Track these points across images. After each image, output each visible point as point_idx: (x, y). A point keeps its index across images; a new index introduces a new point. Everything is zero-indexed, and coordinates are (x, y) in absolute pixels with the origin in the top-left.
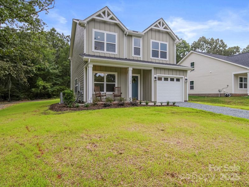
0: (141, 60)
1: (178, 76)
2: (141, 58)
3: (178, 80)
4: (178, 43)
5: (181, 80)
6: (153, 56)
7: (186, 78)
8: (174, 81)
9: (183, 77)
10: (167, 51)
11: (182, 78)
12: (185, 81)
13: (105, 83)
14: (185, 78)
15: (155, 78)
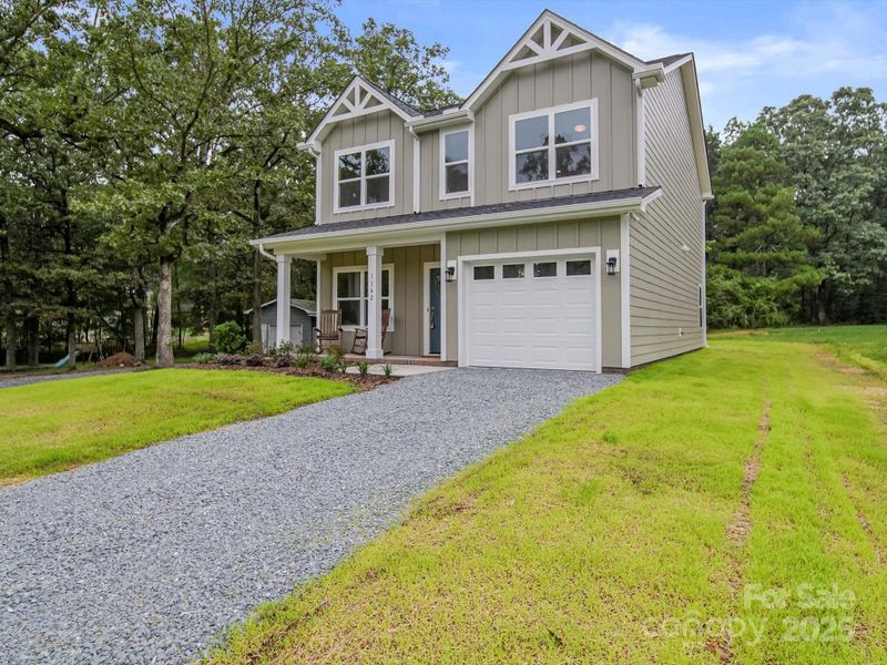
0: (473, 205)
2: (473, 200)
3: (579, 267)
7: (611, 253)
8: (554, 273)
9: (597, 250)
10: (594, 139)
11: (595, 255)
12: (607, 270)
13: (362, 299)
15: (451, 271)
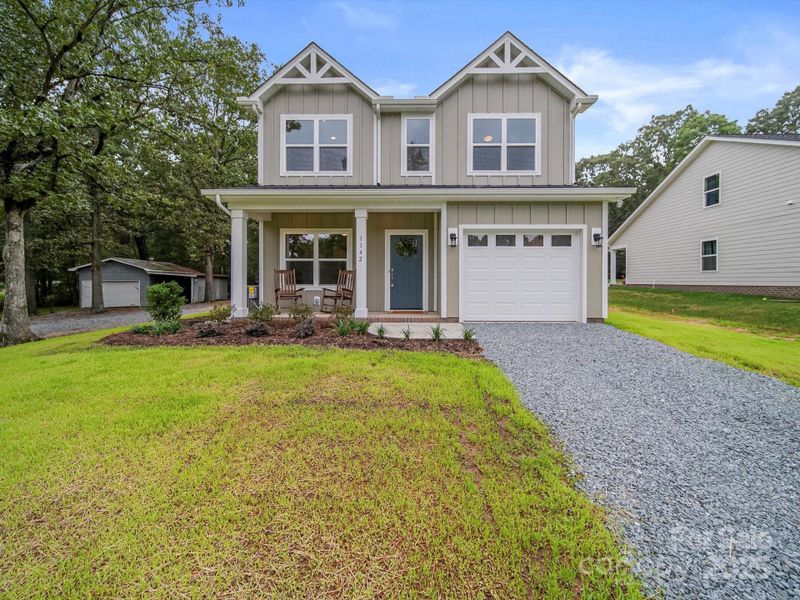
0: (434, 184)
1: (560, 227)
2: (434, 177)
3: (562, 240)
4: (580, 105)
5: (574, 241)
6: (476, 168)
7: (596, 231)
9: (584, 227)
10: (538, 145)
11: (580, 231)
12: (594, 243)
13: (316, 260)
14: (589, 231)
15: (453, 237)
